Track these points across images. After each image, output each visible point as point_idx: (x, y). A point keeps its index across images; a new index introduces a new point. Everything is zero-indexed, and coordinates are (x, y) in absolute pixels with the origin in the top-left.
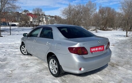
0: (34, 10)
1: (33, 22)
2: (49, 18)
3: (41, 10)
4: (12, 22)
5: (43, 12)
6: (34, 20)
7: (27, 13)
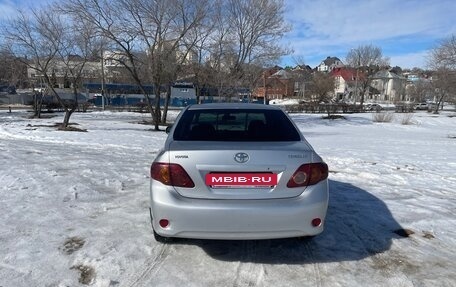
0: (350, 55)
1: (347, 96)
2: (413, 78)
3: (378, 53)
4: (284, 97)
5: (383, 58)
6: (350, 90)
7: (333, 66)
